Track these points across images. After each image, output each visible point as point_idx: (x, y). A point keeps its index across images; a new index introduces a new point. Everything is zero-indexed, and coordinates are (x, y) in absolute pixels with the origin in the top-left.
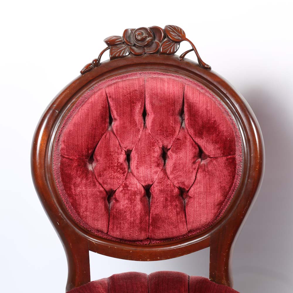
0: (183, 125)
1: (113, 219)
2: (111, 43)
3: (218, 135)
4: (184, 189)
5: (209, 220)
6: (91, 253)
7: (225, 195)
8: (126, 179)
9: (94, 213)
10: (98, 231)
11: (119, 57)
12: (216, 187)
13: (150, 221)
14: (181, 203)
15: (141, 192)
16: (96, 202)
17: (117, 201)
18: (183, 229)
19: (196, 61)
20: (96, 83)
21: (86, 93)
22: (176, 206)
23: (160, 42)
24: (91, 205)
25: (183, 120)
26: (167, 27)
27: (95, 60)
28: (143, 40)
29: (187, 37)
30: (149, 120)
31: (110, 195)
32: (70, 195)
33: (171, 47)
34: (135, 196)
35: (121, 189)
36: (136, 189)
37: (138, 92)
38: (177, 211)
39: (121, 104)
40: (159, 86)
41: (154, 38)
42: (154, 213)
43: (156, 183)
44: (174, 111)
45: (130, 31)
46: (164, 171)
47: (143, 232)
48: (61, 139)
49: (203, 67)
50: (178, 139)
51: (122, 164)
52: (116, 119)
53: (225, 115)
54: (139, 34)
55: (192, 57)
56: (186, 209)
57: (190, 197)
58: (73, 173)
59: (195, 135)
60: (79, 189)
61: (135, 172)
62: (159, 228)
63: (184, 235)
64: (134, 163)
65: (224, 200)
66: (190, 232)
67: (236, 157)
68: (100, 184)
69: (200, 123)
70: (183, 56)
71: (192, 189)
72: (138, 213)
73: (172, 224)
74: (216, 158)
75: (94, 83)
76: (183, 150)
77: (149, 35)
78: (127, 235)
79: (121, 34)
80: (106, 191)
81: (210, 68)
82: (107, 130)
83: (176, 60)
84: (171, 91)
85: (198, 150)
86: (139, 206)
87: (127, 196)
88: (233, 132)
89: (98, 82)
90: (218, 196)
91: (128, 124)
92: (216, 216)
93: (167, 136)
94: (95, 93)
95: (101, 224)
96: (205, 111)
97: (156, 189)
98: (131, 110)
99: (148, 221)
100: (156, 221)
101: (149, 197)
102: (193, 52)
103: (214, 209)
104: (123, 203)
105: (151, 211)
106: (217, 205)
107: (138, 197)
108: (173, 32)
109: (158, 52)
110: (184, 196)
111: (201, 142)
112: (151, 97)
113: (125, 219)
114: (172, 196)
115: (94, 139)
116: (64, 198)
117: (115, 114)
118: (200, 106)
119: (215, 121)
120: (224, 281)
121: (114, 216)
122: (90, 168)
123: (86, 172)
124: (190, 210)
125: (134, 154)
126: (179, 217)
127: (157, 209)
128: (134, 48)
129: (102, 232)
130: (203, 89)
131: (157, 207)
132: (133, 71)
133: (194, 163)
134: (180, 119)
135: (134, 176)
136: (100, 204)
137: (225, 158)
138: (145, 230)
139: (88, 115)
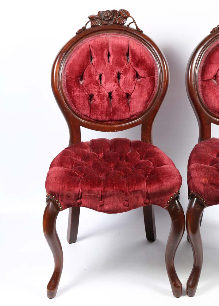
0: (128, 61)
1: (93, 109)
2: (92, 18)
3: (146, 66)
4: (129, 94)
5: (141, 110)
6: (81, 127)
7: (149, 97)
8: (99, 89)
9: (83, 106)
10: (85, 116)
11: (96, 26)
12: (145, 93)
13: (112, 111)
14: (127, 101)
15: (107, 96)
16: (84, 100)
17: (95, 100)
18: (128, 115)
19: (135, 28)
20: (84, 39)
21: (79, 44)
22: (125, 103)
23: (117, 18)
24: (81, 102)
25: (128, 58)
26: (120, 10)
27: (84, 27)
28: (108, 17)
29: (130, 15)
30: (111, 58)
31: (91, 97)
32: (71, 97)
33: (122, 21)
34: (104, 97)
35: (97, 94)
36: (104, 94)
37: (105, 44)
38: (125, 105)
39: (97, 50)
40: (116, 41)
41: (114, 16)
42: (113, 107)
43: (114, 91)
44: (124, 53)
45: (101, 12)
46: (119, 85)
47: (108, 116)
48: (66, 68)
49: (139, 31)
50: (126, 68)
51: (97, 81)
52: (94, 58)
53: (150, 55)
54: (106, 14)
55: (133, 26)
56: (130, 105)
57: (132, 98)
58: (73, 85)
59: (135, 66)
60: (75, 93)
61: (104, 85)
62: (116, 114)
63: (128, 118)
64: (103, 80)
65: (149, 100)
66: (132, 116)
67: (155, 77)
68: (86, 91)
69: (137, 60)
70: (128, 26)
71: (133, 93)
72: (105, 106)
73: (123, 112)
74: (145, 78)
75: (83, 39)
76: (128, 74)
77: (111, 14)
78: (100, 118)
79: (97, 14)
80: (89, 95)
81: (142, 32)
82: (90, 63)
83: (125, 27)
84: (122, 43)
85: (136, 74)
86: (106, 103)
87: (100, 97)
88: (153, 64)
89: (85, 39)
90: (145, 98)
91: (100, 60)
92: (145, 107)
93: (120, 67)
94: (83, 44)
95: (86, 112)
96: (140, 53)
97: (114, 94)
98: (102, 53)
99: (110, 111)
100: (115, 111)
101: (111, 99)
102: (134, 23)
103: (144, 104)
104: (98, 101)
106: (145, 102)
107: (105, 98)
108: (124, 12)
109: (115, 23)
110: (129, 98)
111: (138, 70)
112: (112, 46)
113: (98, 109)
114: (123, 98)
115: (83, 68)
116: (68, 98)
117: (93, 55)
118: (137, 50)
119: (145, 58)
120: (148, 141)
122: (81, 83)
123: (79, 85)
124: (131, 105)
125: (103, 76)
126: (126, 109)
127: (115, 104)
128: (103, 21)
129: (87, 116)
130: (138, 42)
131: (115, 103)
132: (103, 33)
133: (134, 80)
134: (126, 58)
135: (103, 87)
136: (86, 101)
137: (149, 78)
138: (109, 115)
139: (80, 55)
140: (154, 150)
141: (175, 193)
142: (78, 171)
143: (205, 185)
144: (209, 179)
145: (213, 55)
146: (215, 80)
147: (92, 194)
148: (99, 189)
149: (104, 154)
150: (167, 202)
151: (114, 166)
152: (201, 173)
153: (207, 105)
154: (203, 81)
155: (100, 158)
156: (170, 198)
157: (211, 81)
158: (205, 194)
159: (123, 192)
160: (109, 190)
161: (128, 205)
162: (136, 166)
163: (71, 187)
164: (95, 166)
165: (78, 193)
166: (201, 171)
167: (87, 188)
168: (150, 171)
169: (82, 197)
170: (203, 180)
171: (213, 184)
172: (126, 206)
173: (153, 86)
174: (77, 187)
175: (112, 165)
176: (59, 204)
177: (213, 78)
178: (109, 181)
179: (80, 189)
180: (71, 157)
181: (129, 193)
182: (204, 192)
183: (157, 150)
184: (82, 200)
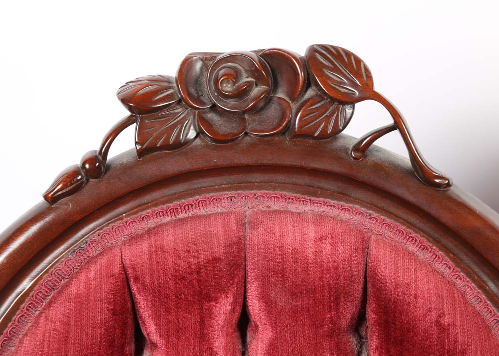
2: (141, 105)
11: (166, 147)
20: (93, 230)
23: (293, 99)
26: (314, 51)
28: (241, 94)
29: (377, 89)
33: (328, 119)
37: (222, 266)
39: (172, 304)
40: (289, 246)
41: (275, 86)
44: (335, 322)
45: (198, 66)
49: (427, 182)
54: (227, 78)
70: (363, 148)
77: (259, 79)
81: (449, 187)
96: (434, 331)
98: (202, 321)
102: (396, 133)
108: (335, 68)
109: (285, 131)
118: (420, 312)
128: (211, 116)
130: (424, 248)
134: (353, 342)
139: (66, 339)
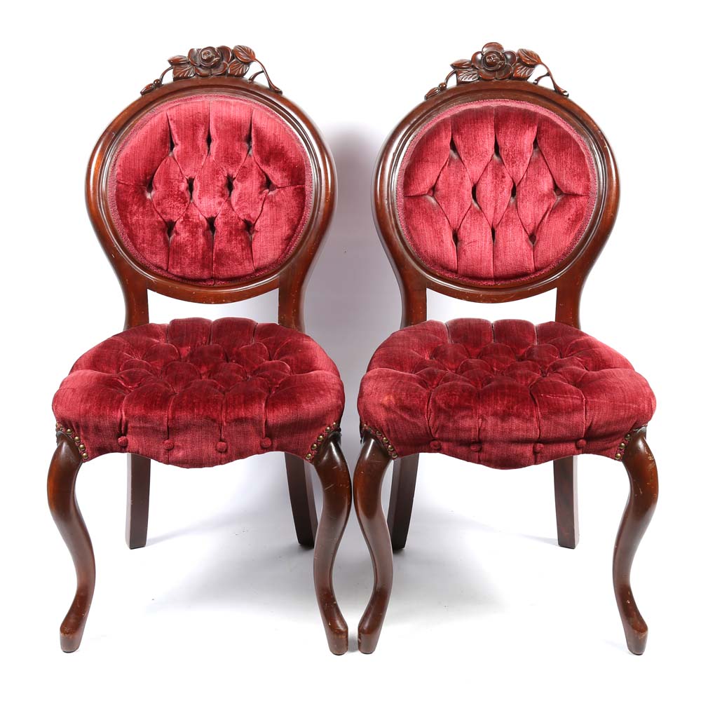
0: (250, 152)
1: (174, 254)
2: (175, 63)
3: (286, 162)
4: (250, 222)
5: (277, 257)
6: (150, 292)
7: (294, 229)
8: (187, 209)
9: (152, 245)
10: (157, 267)
11: (183, 78)
12: (283, 219)
13: (214, 257)
14: (247, 238)
15: (203, 225)
16: (154, 233)
17: (178, 234)
18: (249, 268)
19: (267, 85)
20: (157, 105)
21: (146, 115)
22: (242, 240)
23: (228, 63)
24: (148, 236)
25: (250, 147)
26: (236, 47)
27: (157, 80)
28: (209, 60)
29: (257, 58)
30: (214, 146)
31: (169, 227)
32: (126, 225)
33: (240, 69)
34: (197, 228)
35: (181, 220)
36: (198, 221)
37: (201, 115)
38: (242, 246)
39: (183, 127)
40: (224, 109)
41: (222, 58)
42: (218, 249)
43: (219, 216)
44: (240, 136)
45: (196, 51)
46: (229, 203)
47: (205, 270)
48: (118, 164)
49: (275, 91)
50: (244, 167)
51: (183, 193)
52: (177, 144)
53: (295, 141)
54: (205, 54)
55: (262, 81)
56: (253, 245)
57: (257, 231)
58: (129, 199)
59: (262, 162)
60: (135, 218)
61: (197, 202)
62: (223, 265)
63: (250, 275)
64: (196, 193)
65: (293, 235)
66: (257, 270)
67: (306, 188)
68: (158, 213)
69: (267, 148)
70: (252, 79)
71: (258, 221)
72: (200, 248)
73: (237, 260)
74: (283, 188)
75: (154, 105)
76: (249, 178)
77: (217, 56)
78: (189, 272)
79: (186, 55)
80: (165, 222)
81: (281, 92)
82: (168, 155)
83: (244, 83)
84: (237, 114)
85: (265, 179)
86: (201, 240)
87: (187, 227)
88: (302, 159)
89: (159, 104)
90: (285, 230)
91: (190, 149)
92: (283, 251)
93: (232, 164)
94: (155, 116)
95: (159, 259)
96: (273, 137)
97: (219, 222)
98: (194, 134)
99: (211, 257)
100: (221, 257)
101: (213, 233)
102: (263, 74)
103: (282, 244)
104: (183, 235)
105: (215, 247)
106: (285, 240)
107: (201, 230)
108: (243, 52)
109: (225, 73)
110: (251, 231)
111: (269, 170)
112: (216, 120)
113: (185, 253)
114: (237, 230)
115: (153, 164)
116: (120, 229)
117: (176, 138)
119: (283, 147)
120: (293, 325)
121: (174, 250)
122: (149, 196)
123: (143, 201)
124: (256, 245)
125: (197, 184)
127: (221, 244)
128: (199, 68)
129: (161, 268)
130: (272, 114)
131: (220, 242)
132: (198, 93)
133: (261, 193)
134: (246, 145)
135: (196, 207)
136: (158, 235)
137: (292, 188)
138: (208, 268)
139: (146, 137)
140: (299, 342)
141: (329, 426)
142: (127, 379)
143: (388, 409)
144: (398, 397)
145: (427, 144)
146: (433, 196)
147: (148, 425)
148: (163, 413)
149: (191, 349)
150: (312, 446)
151: (208, 372)
152: (383, 385)
153: (418, 250)
154: (406, 199)
155: (182, 357)
156: (318, 438)
157: (423, 198)
158: (389, 429)
159: (214, 421)
160: (184, 416)
161: (226, 451)
162: (254, 372)
163: (105, 407)
164: (166, 370)
165: (119, 420)
166: (385, 381)
167: (138, 411)
168: (280, 382)
169: (129, 430)
170: (386, 398)
171: (404, 408)
172: (221, 452)
173: (302, 206)
174: (118, 409)
175: (204, 370)
176: (81, 446)
177: (429, 192)
178: (186, 398)
179: (123, 413)
180: (118, 352)
181: (226, 422)
182: (388, 425)
183: (306, 342)
184: (129, 437)
